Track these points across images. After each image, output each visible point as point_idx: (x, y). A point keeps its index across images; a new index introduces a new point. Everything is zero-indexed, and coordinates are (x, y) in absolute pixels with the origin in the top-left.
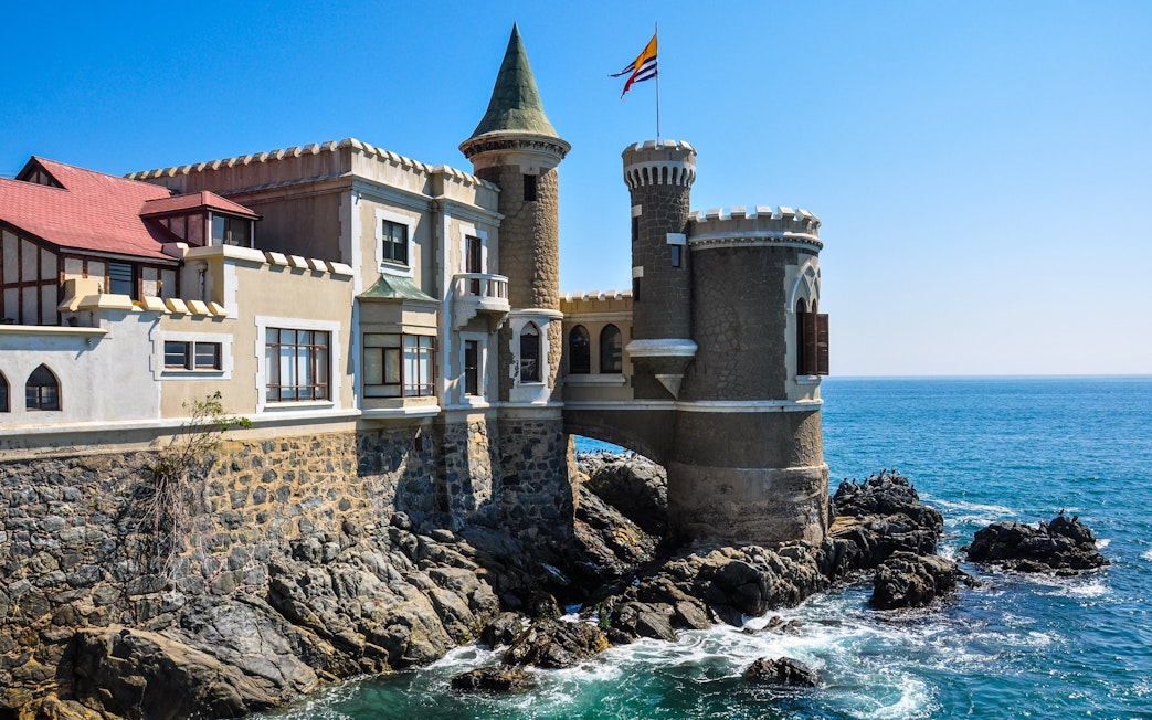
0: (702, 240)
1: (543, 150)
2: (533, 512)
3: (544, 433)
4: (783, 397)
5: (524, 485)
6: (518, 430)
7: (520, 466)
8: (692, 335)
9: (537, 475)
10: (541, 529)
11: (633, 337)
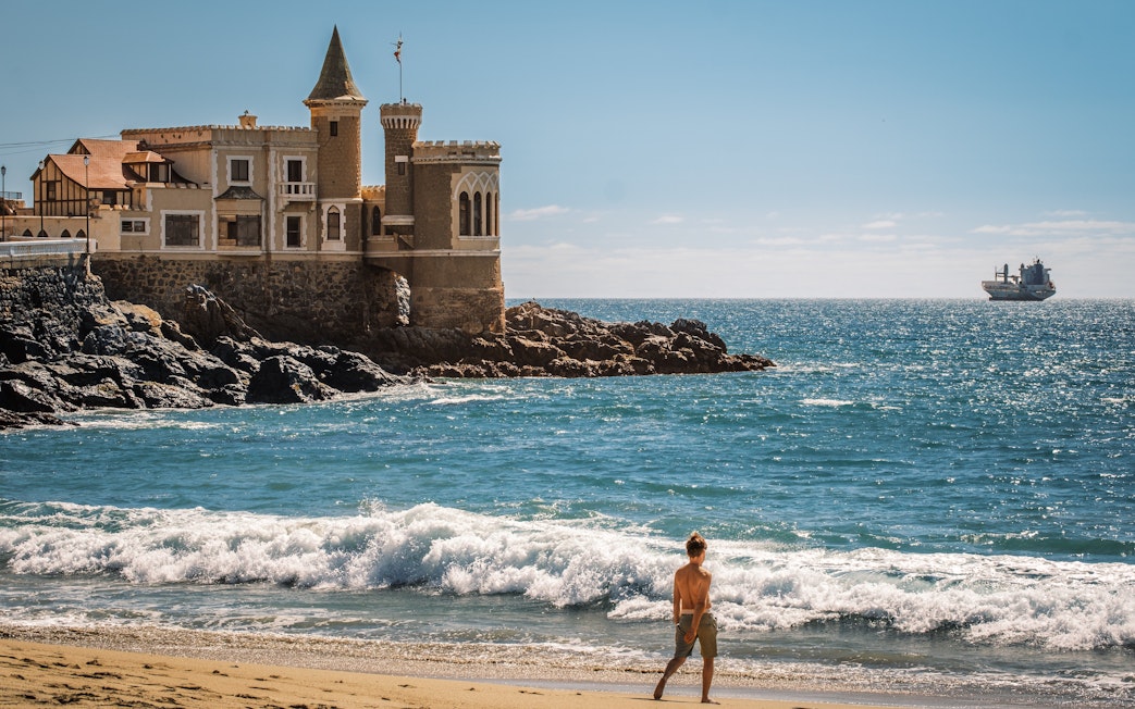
0: (418, 159)
1: (339, 107)
2: (332, 313)
3: (341, 269)
4: (451, 248)
5: (327, 298)
6: (325, 267)
7: (326, 287)
8: (411, 212)
9: (335, 293)
10: (336, 323)
11: (386, 214)
